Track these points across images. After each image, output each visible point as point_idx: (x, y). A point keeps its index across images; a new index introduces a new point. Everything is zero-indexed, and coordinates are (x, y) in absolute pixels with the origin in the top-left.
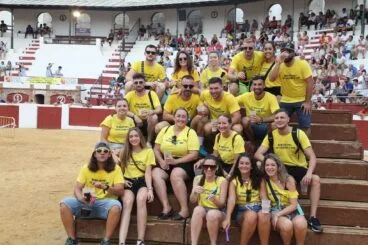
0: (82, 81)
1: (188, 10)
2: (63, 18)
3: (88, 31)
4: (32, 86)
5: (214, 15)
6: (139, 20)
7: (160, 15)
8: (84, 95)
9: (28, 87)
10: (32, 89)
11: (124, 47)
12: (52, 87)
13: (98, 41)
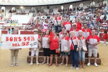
0: (23, 24)
1: (49, 6)
2: (18, 8)
3: (25, 11)
4: (11, 25)
5: (56, 8)
6: (37, 9)
7: (43, 7)
8: (24, 28)
9: (10, 26)
10: (11, 26)
11: (33, 16)
12: (16, 26)
13: (27, 14)
